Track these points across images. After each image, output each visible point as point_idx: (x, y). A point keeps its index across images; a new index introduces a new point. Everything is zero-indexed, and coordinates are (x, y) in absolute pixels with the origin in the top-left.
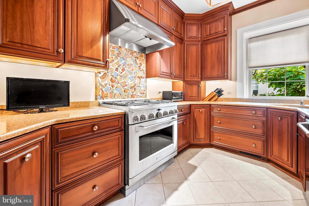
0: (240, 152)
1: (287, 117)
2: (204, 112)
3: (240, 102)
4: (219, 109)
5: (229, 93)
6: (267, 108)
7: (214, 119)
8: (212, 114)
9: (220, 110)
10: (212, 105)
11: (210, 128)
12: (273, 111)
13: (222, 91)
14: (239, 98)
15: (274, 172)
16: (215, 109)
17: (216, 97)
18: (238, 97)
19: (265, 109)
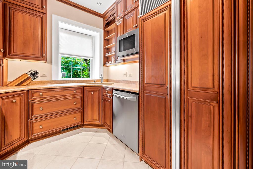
0: (63, 130)
1: (96, 91)
2: (18, 102)
3: (55, 84)
4: (41, 94)
5: (44, 75)
6: (83, 87)
7: (34, 107)
8: (30, 102)
9: (43, 95)
10: (30, 91)
11: (28, 120)
12: (88, 89)
13: (38, 73)
14: (55, 81)
15: (90, 131)
16: (35, 95)
17: (30, 80)
18: (53, 79)
19: (82, 88)
